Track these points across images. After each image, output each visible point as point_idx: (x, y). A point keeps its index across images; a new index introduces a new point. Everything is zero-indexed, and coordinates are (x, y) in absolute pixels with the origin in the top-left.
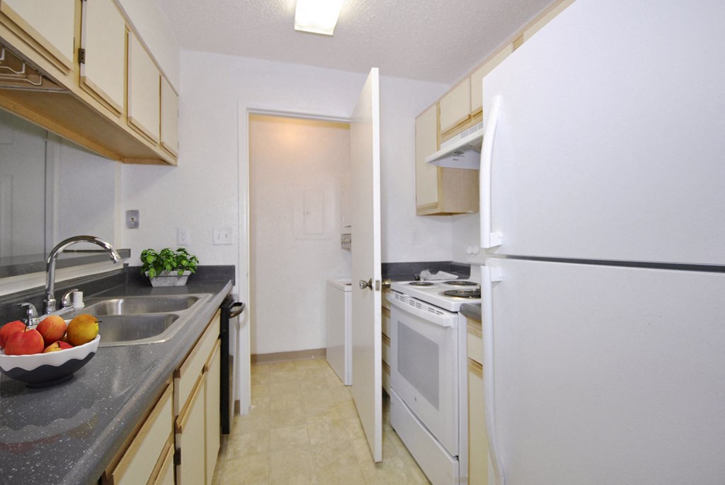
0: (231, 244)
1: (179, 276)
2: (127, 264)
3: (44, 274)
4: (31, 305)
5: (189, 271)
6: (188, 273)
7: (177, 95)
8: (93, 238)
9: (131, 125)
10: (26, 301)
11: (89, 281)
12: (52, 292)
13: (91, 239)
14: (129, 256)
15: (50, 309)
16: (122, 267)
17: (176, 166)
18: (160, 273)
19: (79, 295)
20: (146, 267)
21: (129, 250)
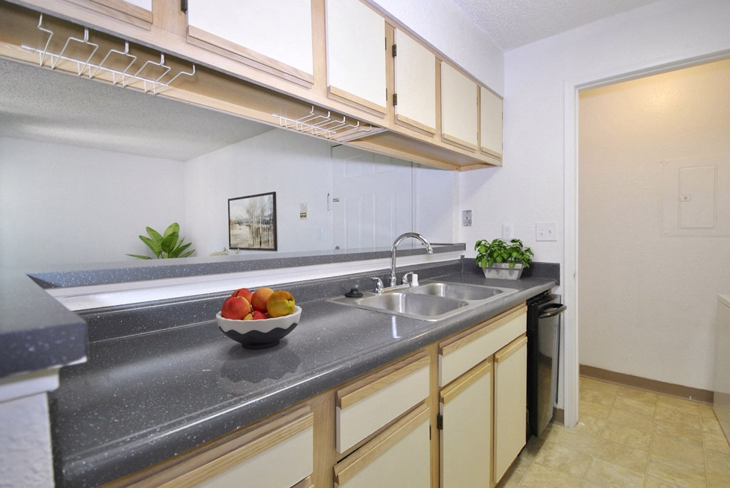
0: (555, 241)
1: (511, 270)
2: (463, 256)
3: (389, 260)
4: (379, 279)
5: (521, 265)
6: (519, 266)
7: (502, 98)
8: (418, 235)
9: (445, 141)
10: (377, 276)
11: (429, 267)
12: (393, 273)
13: (417, 236)
14: (465, 249)
15: (392, 284)
16: (459, 258)
17: (501, 166)
18: (492, 264)
19: (415, 277)
20: (479, 258)
21: (465, 244)
